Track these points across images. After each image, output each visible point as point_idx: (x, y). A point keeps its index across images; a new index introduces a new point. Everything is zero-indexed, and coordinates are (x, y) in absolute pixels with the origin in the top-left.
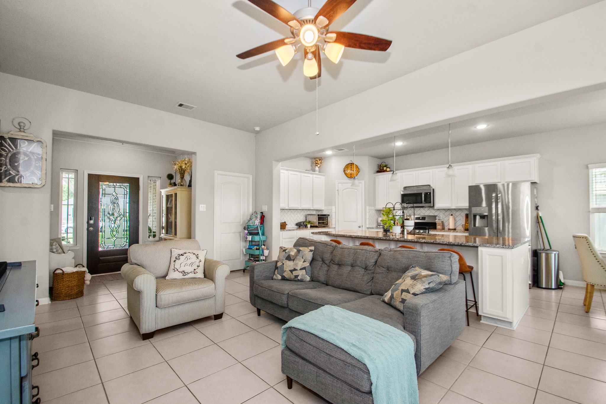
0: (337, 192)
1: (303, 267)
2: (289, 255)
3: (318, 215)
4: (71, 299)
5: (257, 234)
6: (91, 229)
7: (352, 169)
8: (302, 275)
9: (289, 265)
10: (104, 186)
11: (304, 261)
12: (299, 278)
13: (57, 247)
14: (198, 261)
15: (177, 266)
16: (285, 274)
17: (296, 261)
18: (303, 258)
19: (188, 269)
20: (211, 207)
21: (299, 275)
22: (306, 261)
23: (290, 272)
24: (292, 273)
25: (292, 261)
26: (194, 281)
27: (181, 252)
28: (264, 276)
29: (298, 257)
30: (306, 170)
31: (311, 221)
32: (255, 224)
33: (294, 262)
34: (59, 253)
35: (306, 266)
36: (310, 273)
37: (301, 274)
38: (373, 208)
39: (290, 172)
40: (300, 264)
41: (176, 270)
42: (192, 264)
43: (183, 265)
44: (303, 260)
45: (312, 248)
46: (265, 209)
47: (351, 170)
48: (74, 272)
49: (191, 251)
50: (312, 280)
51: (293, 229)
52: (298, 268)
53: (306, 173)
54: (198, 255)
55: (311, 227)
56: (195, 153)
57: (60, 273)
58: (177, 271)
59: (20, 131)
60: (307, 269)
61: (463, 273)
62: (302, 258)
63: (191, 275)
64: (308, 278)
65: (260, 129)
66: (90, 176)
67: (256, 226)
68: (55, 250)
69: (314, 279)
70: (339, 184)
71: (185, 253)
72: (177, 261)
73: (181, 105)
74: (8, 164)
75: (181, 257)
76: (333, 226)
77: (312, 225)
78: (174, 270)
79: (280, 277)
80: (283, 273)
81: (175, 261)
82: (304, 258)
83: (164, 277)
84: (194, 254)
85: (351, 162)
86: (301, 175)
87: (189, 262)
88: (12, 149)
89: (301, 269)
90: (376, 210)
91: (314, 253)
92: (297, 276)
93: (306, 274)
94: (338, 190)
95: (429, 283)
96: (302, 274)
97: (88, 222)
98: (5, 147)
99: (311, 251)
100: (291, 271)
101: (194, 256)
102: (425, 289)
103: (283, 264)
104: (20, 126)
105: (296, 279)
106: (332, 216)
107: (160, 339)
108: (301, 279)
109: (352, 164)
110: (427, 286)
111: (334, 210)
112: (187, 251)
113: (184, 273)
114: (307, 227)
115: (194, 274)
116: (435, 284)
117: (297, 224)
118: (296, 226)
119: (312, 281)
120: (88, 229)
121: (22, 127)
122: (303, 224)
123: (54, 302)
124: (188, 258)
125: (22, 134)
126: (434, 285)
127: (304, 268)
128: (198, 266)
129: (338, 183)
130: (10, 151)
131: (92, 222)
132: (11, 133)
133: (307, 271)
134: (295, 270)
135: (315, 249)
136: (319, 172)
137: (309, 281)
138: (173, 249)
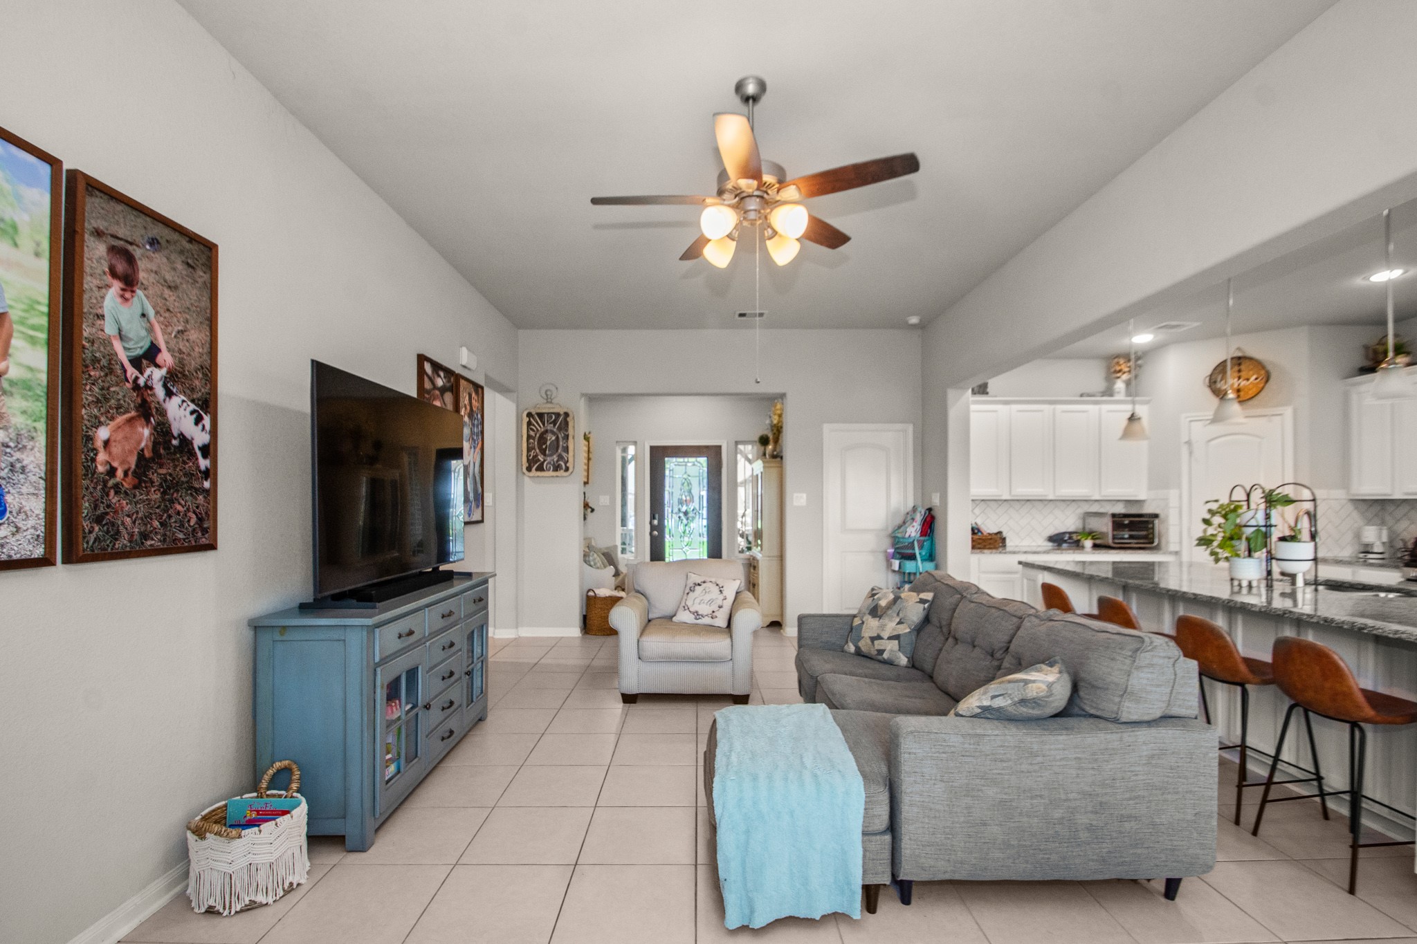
0: (1185, 451)
1: (895, 633)
2: (877, 605)
3: (1114, 515)
4: (604, 635)
5: (912, 557)
6: (656, 533)
7: (1242, 374)
8: (891, 651)
9: (872, 626)
10: (671, 464)
11: (900, 623)
12: (885, 656)
13: (595, 559)
14: (721, 597)
15: (689, 603)
16: (861, 644)
17: (885, 620)
18: (898, 614)
19: (704, 609)
20: (818, 499)
21: (885, 650)
22: (902, 623)
23: (869, 641)
24: (873, 642)
25: (878, 619)
26: (711, 629)
27: (699, 581)
28: (821, 642)
29: (890, 612)
30: (1082, 395)
31: (1094, 530)
32: (907, 535)
33: (881, 620)
34: (598, 568)
35: (901, 633)
36: (909, 649)
37: (888, 648)
38: (1339, 494)
39: (1015, 407)
40: (890, 626)
41: (686, 608)
42: (711, 601)
43: (697, 601)
44: (898, 620)
45: (929, 596)
46: (936, 500)
47: (1239, 378)
48: (607, 597)
49: (713, 580)
50: (913, 664)
51: (1039, 549)
52: (885, 635)
53: (1074, 404)
54: (722, 587)
55: (1096, 546)
56: (782, 396)
57: (592, 597)
58: (687, 611)
59: (547, 402)
60: (902, 639)
61: (1362, 724)
62: (895, 615)
63: (707, 621)
64: (903, 660)
65: (921, 320)
66: (652, 448)
67: (911, 540)
68: (592, 563)
69: (917, 664)
70: (1193, 423)
71: (704, 582)
72: (691, 594)
73: (742, 315)
74: (536, 447)
75: (697, 587)
76: (1173, 547)
77: (1098, 542)
78: (684, 607)
79: (852, 648)
80: (859, 641)
81: (688, 594)
82: (901, 615)
83: (671, 617)
84: (717, 585)
85: (1240, 354)
86: (1054, 409)
87: (708, 597)
88: (540, 427)
89: (890, 638)
90: (1352, 500)
91: (930, 607)
92: (881, 652)
93: (899, 650)
94: (1189, 443)
95: (993, 697)
96: (890, 648)
97: (651, 523)
98: (534, 425)
99: (922, 601)
100: (873, 639)
101: (716, 589)
102: (979, 707)
103: (863, 623)
104: (547, 395)
105: (880, 657)
106: (1167, 516)
107: (642, 708)
108: (888, 658)
109: (1239, 361)
110: (986, 703)
111: (1173, 502)
112: (708, 579)
113: (697, 615)
114: (1083, 547)
115: (710, 618)
116: (1010, 702)
117: (1051, 539)
118: (1050, 544)
119: (914, 666)
120: (651, 534)
121: (549, 397)
122: (1070, 538)
123: (588, 636)
124: (707, 591)
125: (549, 405)
126: (1006, 704)
127: (897, 637)
128: (720, 607)
129: (1191, 421)
130: (538, 430)
131: (656, 522)
132: (538, 406)
133: (901, 643)
134: (879, 637)
135: (934, 597)
136: (1128, 394)
137: (906, 667)
138: (689, 574)
